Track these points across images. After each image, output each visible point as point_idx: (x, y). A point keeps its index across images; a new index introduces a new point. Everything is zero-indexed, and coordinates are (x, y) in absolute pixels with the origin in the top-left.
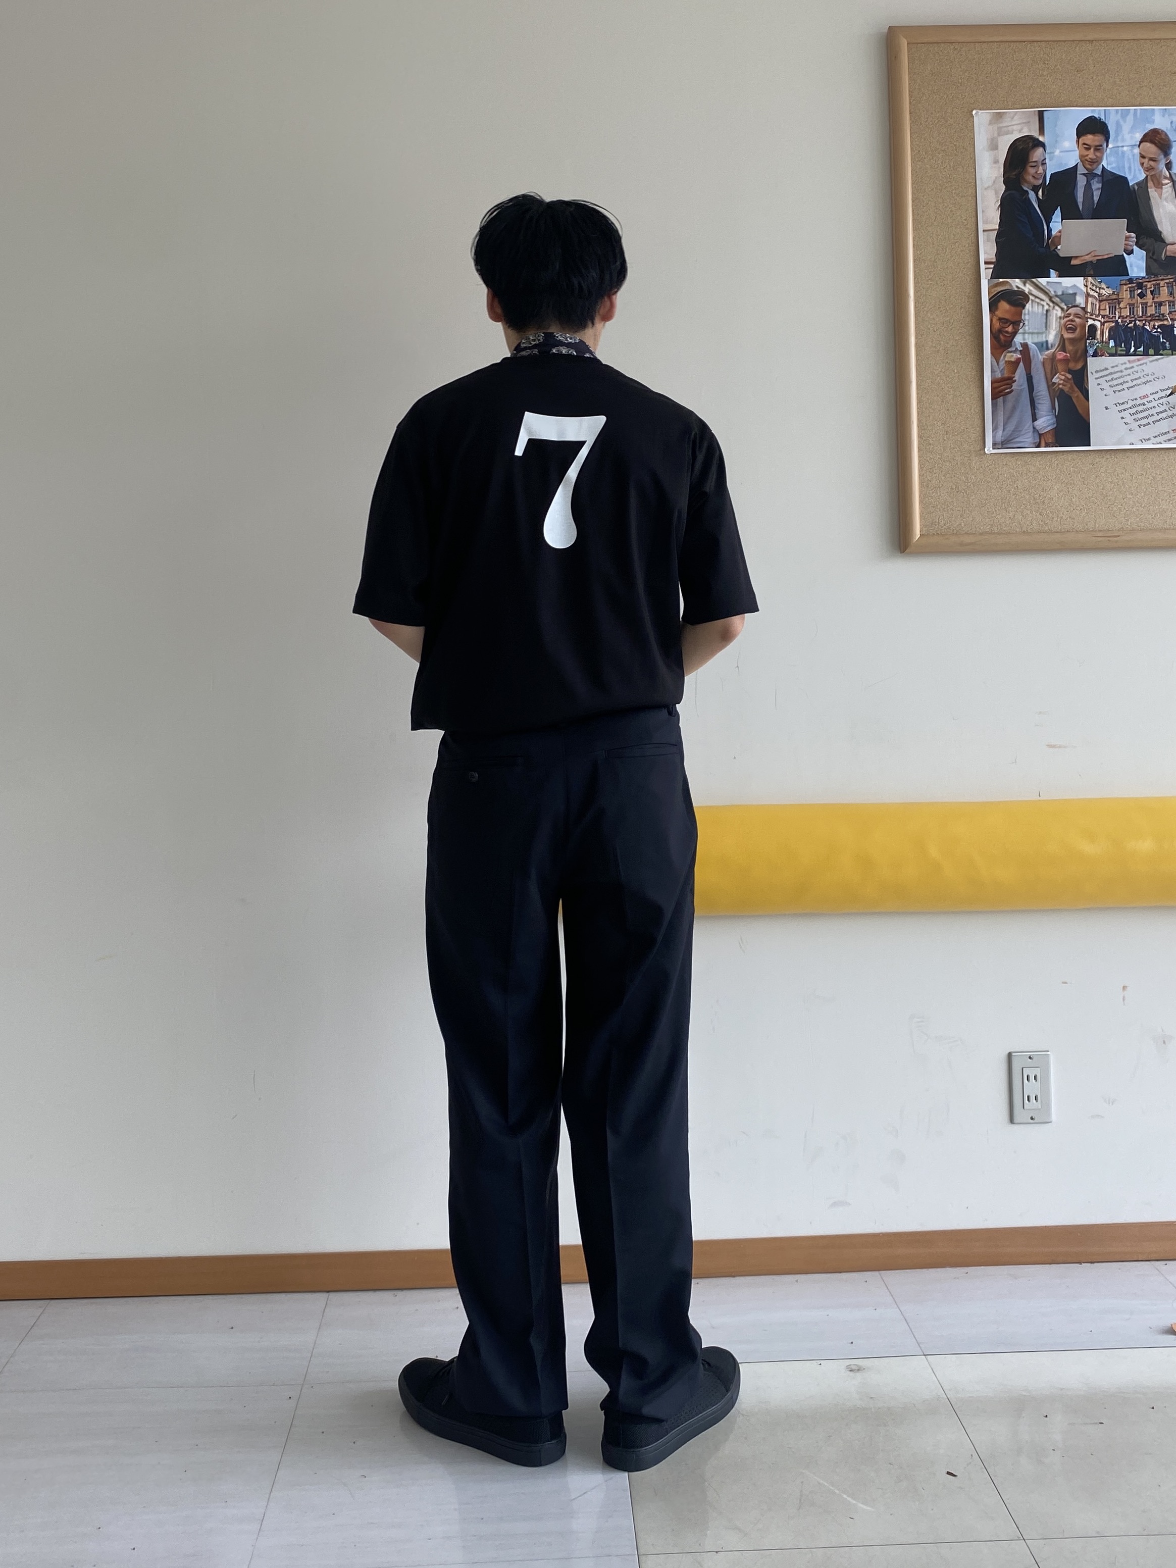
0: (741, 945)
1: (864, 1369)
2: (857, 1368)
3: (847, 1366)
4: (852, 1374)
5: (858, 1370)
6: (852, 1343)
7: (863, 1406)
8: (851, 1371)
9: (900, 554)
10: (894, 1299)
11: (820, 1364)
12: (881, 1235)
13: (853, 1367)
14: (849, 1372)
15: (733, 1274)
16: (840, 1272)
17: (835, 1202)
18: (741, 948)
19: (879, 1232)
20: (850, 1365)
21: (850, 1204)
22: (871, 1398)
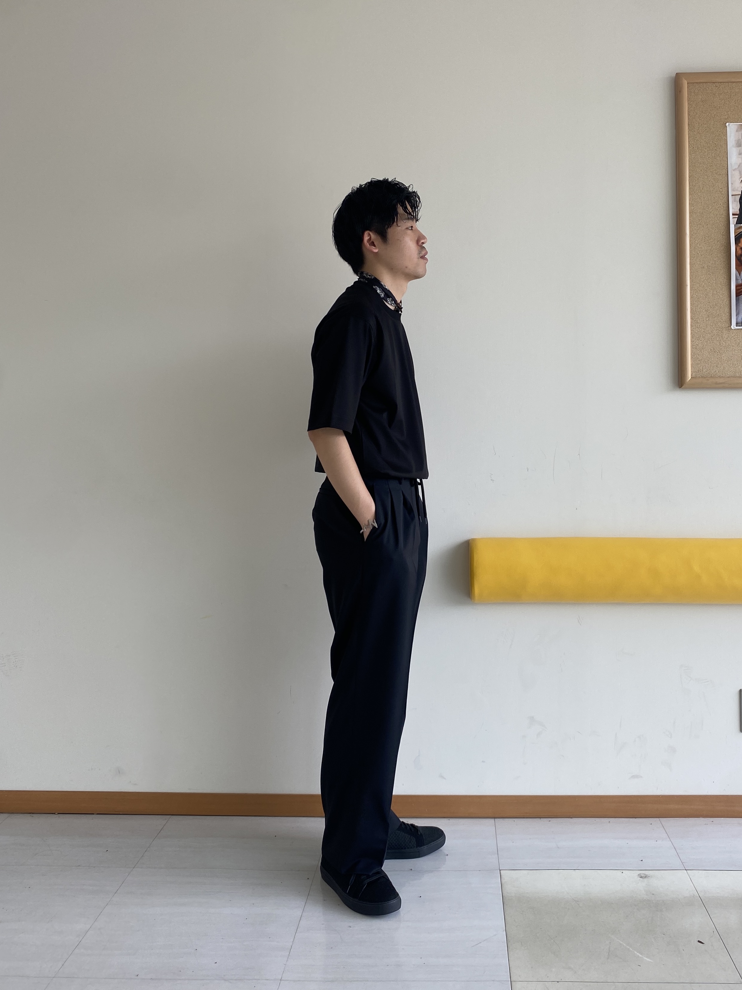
0: (579, 621)
1: (649, 877)
2: (645, 876)
3: (639, 874)
4: (641, 879)
5: (646, 877)
6: (642, 860)
7: (648, 899)
8: (641, 877)
9: (678, 388)
10: (668, 835)
11: (622, 872)
12: (661, 796)
13: (642, 875)
14: (640, 878)
15: (571, 816)
16: (636, 818)
17: (633, 776)
18: (579, 622)
19: (660, 795)
20: (641, 874)
21: (642, 777)
22: (653, 894)
